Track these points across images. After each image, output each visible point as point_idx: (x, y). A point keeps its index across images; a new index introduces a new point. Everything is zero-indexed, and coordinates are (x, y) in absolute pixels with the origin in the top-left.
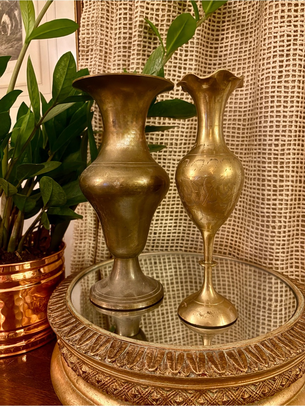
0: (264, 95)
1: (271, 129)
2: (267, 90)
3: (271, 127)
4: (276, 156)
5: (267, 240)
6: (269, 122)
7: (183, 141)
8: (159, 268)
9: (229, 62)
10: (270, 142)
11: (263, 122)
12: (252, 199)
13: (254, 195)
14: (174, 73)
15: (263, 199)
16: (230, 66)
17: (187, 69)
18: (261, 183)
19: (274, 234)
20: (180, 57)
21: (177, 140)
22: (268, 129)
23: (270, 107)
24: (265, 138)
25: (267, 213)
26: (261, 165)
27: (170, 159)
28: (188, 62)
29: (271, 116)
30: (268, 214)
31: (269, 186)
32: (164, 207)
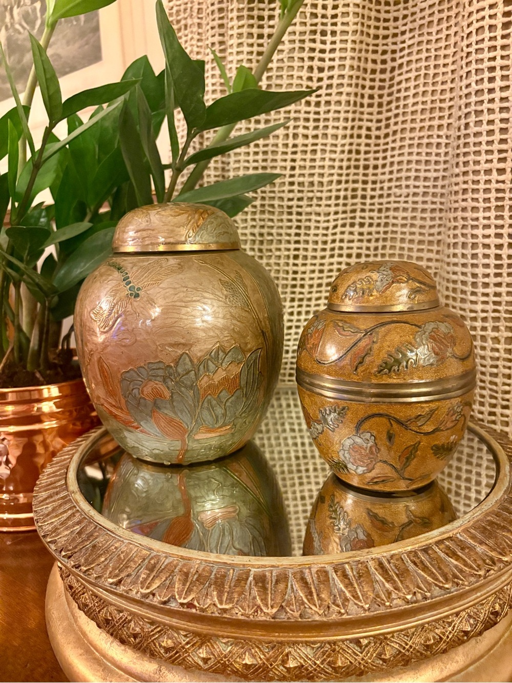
0: (474, 66)
1: (490, 139)
2: (480, 56)
3: (490, 132)
4: (500, 195)
5: (485, 366)
6: (485, 122)
7: (335, 178)
8: (294, 415)
9: (422, 10)
10: (488, 166)
11: (472, 124)
12: (451, 285)
13: (454, 277)
14: (313, 45)
15: (474, 284)
16: (423, 18)
17: (338, 33)
18: (469, 251)
19: (497, 354)
20: (324, 12)
21: (322, 175)
22: (484, 138)
23: (486, 91)
24: (478, 158)
25: (483, 311)
26: (469, 214)
27: (311, 214)
28: (339, 20)
29: (489, 110)
30: (485, 315)
31: (486, 256)
32: (301, 303)
